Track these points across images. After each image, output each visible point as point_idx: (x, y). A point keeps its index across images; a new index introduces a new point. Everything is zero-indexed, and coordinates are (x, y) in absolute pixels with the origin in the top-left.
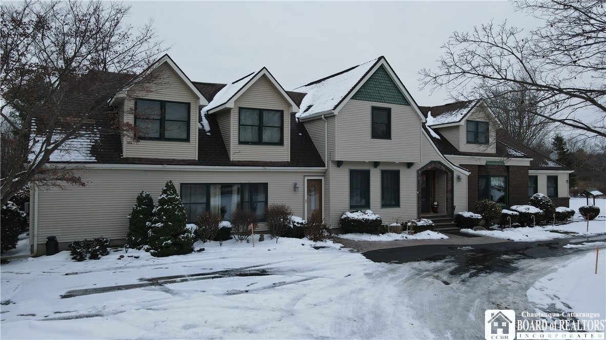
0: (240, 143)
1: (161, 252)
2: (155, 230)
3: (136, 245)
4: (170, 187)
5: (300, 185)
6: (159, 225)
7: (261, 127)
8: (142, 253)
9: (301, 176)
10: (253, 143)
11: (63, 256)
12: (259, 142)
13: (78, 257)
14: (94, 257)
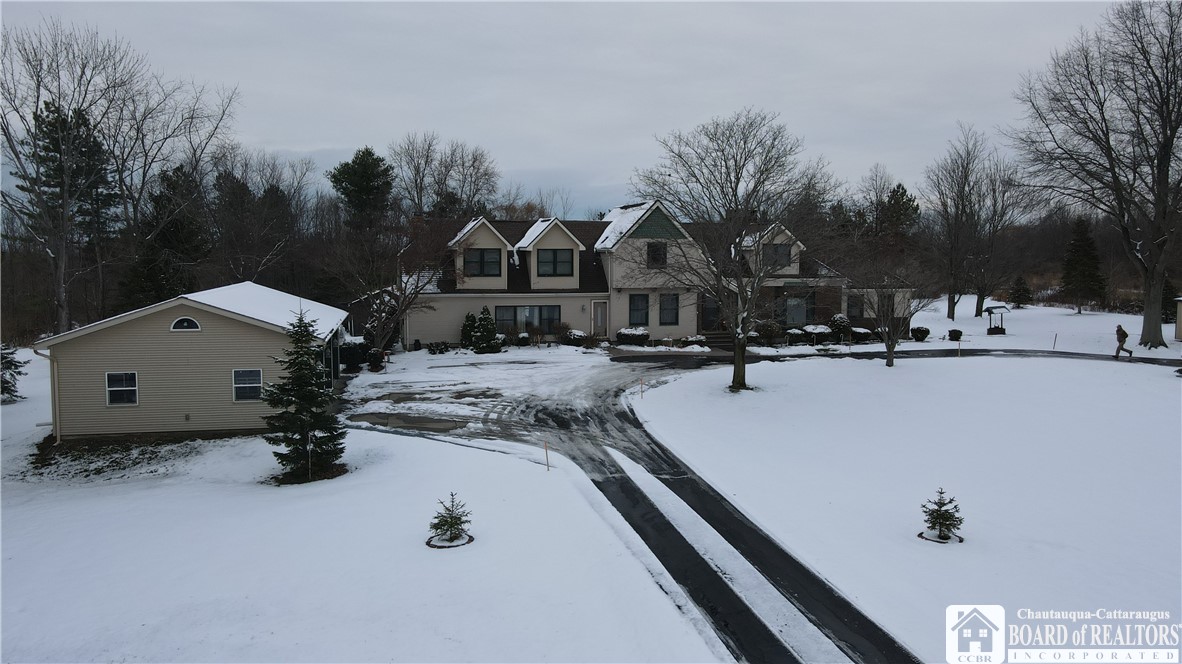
0: (539, 275)
1: (480, 351)
2: (477, 337)
3: (465, 347)
4: (486, 310)
5: (587, 307)
6: (479, 334)
7: (555, 262)
8: (469, 352)
9: (589, 300)
10: (549, 275)
11: (424, 352)
12: (555, 274)
13: (433, 352)
14: (441, 352)
